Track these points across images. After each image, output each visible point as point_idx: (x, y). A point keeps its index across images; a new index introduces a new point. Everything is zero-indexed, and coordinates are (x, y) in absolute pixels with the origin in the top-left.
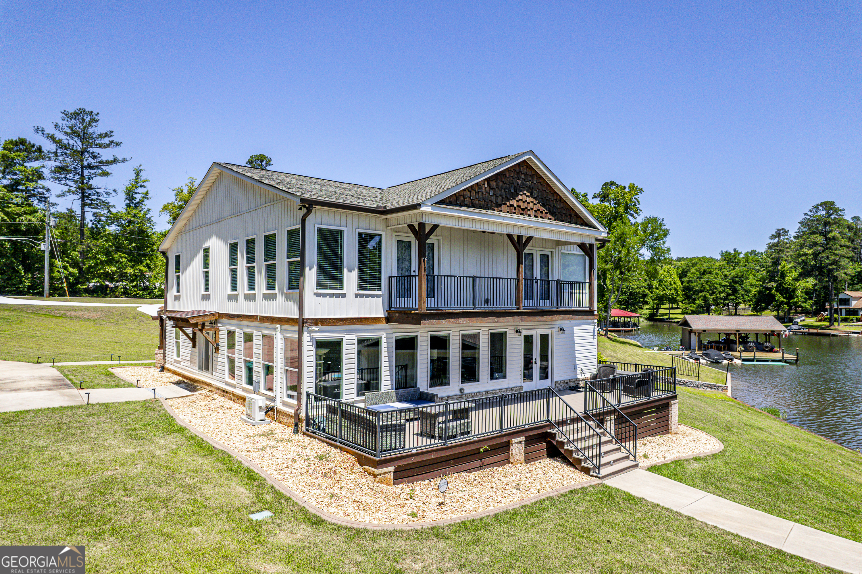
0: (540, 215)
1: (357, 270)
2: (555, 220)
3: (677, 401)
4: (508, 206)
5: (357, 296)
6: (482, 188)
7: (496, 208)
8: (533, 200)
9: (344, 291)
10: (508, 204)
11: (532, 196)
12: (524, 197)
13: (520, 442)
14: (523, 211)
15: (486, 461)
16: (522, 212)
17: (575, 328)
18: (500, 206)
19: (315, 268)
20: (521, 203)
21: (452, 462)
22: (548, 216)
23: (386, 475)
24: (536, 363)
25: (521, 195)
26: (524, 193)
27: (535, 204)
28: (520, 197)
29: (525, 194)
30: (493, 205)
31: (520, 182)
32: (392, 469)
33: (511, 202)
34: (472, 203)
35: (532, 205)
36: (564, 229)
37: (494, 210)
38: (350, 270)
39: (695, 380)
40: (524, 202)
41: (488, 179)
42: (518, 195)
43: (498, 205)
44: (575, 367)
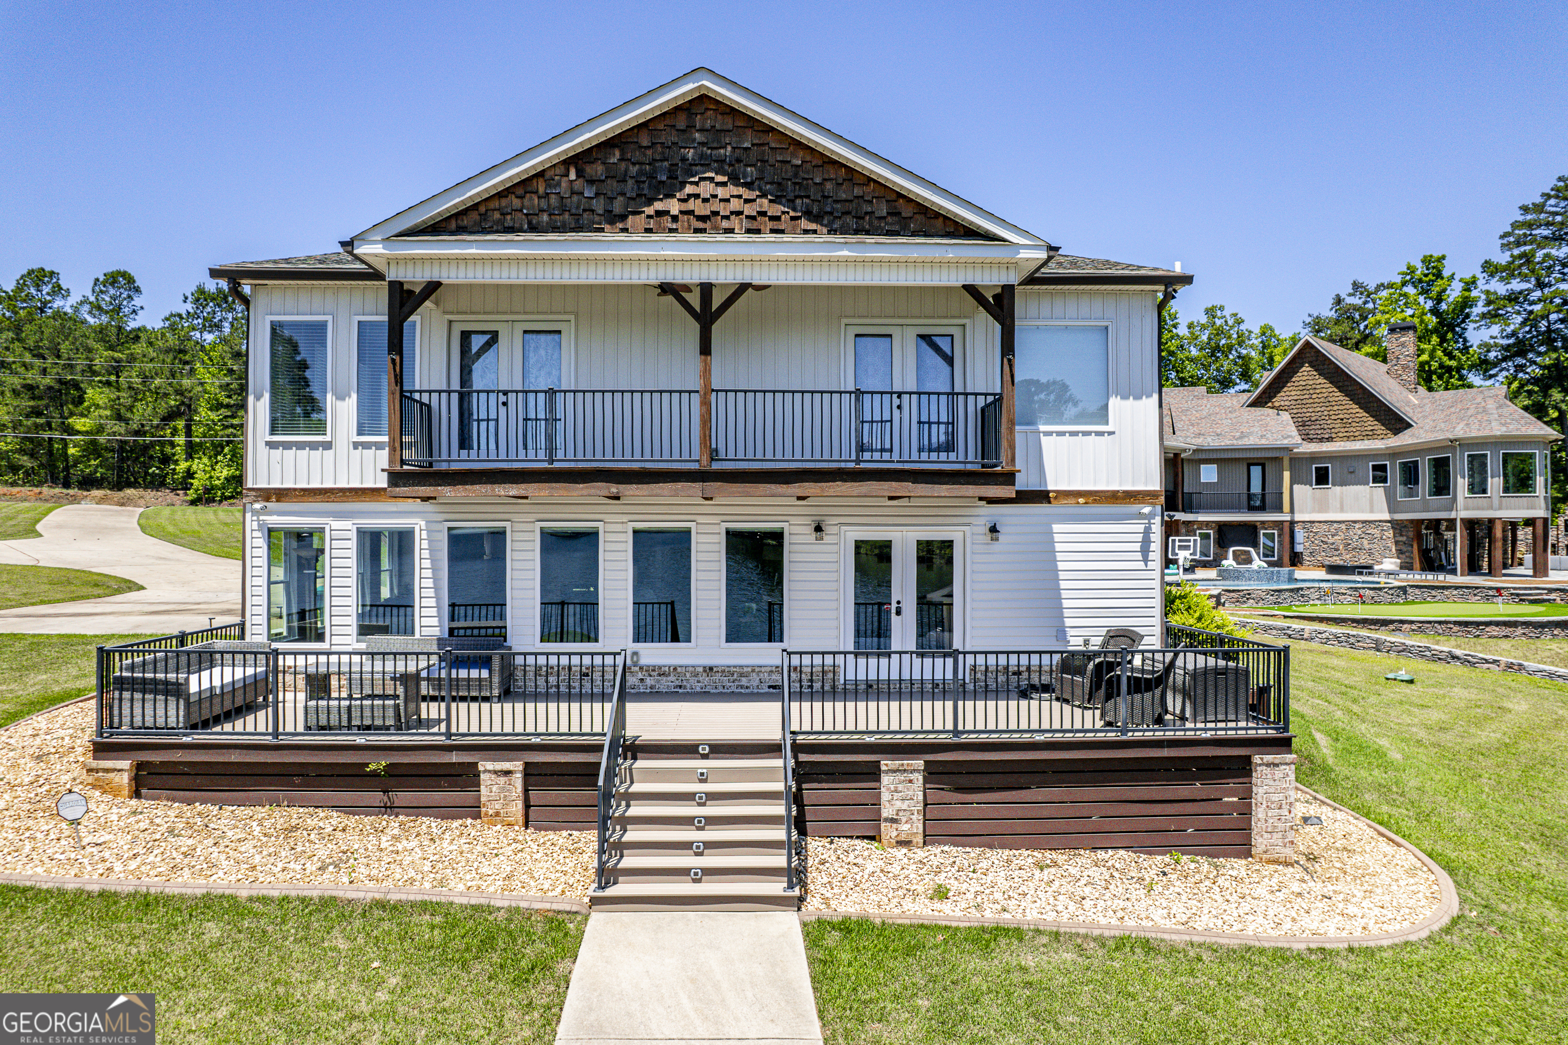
0: (770, 225)
1: (354, 396)
2: (829, 232)
3: (1290, 757)
4: (649, 217)
5: (356, 445)
6: (559, 184)
7: (607, 227)
8: (741, 191)
9: (328, 438)
10: (650, 210)
11: (734, 179)
12: (706, 189)
13: (507, 773)
14: (705, 222)
15: (402, 797)
16: (700, 225)
17: (1056, 527)
18: (623, 218)
19: (267, 396)
20: (691, 205)
21: (297, 780)
22: (804, 224)
23: (111, 775)
24: (898, 613)
25: (692, 183)
26: (701, 179)
27: (747, 201)
28: (689, 189)
29: (711, 179)
30: (597, 218)
31: (690, 154)
32: (125, 764)
33: (659, 206)
34: (530, 223)
35: (735, 205)
36: (845, 253)
37: (602, 230)
38: (341, 397)
40: (705, 200)
41: (578, 160)
42: (683, 184)
43: (615, 219)
44: (1061, 633)
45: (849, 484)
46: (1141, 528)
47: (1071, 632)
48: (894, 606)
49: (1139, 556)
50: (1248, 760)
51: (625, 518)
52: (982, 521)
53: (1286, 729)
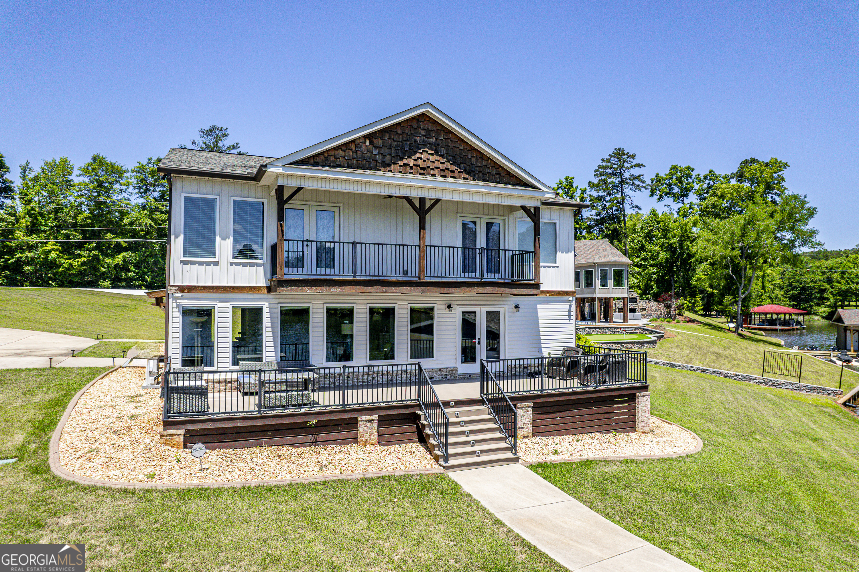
0: (451, 174)
1: (231, 238)
2: (474, 179)
3: (648, 393)
4: (401, 166)
5: (232, 264)
6: (361, 147)
7: (382, 169)
8: (438, 158)
9: (216, 260)
10: (401, 163)
11: (436, 153)
12: (424, 156)
13: (371, 421)
14: (424, 171)
15: (320, 437)
16: (422, 172)
17: (539, 306)
18: (389, 165)
19: (182, 236)
20: (419, 162)
21: (269, 433)
22: (463, 175)
23: (174, 437)
24: (479, 343)
25: (419, 153)
26: (423, 151)
27: (441, 163)
28: (418, 155)
29: (427, 152)
30: (378, 164)
31: (418, 139)
32: (182, 431)
33: (405, 161)
34: (348, 163)
35: (437, 164)
36: (483, 190)
37: (380, 170)
38: (224, 238)
39: (795, 381)
40: (424, 161)
41: (370, 137)
42: (415, 153)
43: (386, 165)
44: (540, 350)
45: (480, 288)
46: (568, 306)
47: (544, 349)
48: (477, 340)
49: (567, 317)
50: (634, 395)
51: (366, 302)
52: (511, 303)
53: (646, 383)
